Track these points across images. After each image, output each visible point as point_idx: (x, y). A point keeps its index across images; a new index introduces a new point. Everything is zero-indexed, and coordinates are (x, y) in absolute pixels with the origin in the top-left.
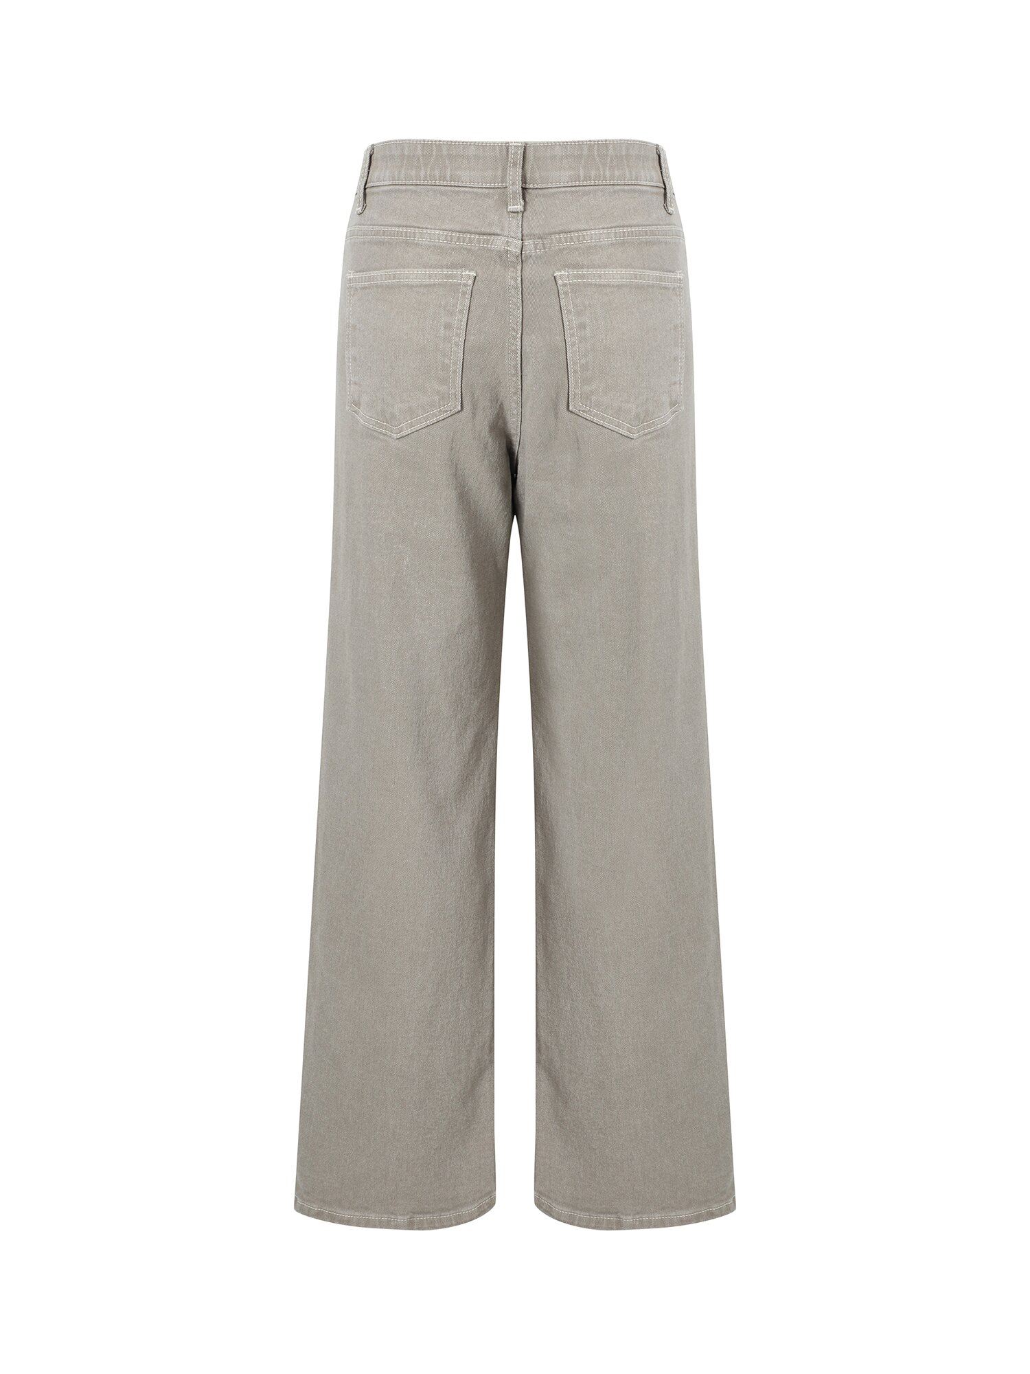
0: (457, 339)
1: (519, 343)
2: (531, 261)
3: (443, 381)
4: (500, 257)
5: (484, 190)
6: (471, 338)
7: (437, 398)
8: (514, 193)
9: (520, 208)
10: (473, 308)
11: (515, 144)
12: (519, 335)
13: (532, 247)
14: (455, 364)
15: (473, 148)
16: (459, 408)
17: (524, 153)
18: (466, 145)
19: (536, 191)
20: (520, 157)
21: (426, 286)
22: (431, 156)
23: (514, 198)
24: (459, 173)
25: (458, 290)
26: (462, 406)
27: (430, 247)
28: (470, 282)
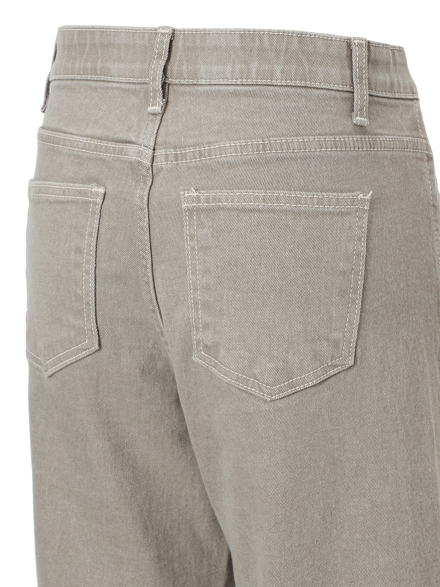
0: (87, 266)
1: (150, 275)
2: (161, 175)
3: (79, 313)
4: (133, 169)
5: (131, 86)
6: (102, 265)
7: (73, 333)
8: (155, 91)
9: (157, 109)
10: (102, 230)
11: (162, 31)
12: (149, 266)
13: (163, 159)
14: (87, 294)
15: (123, 35)
16: (97, 347)
17: (171, 41)
18: (116, 31)
19: (182, 88)
20: (166, 47)
21: (62, 202)
22: (85, 45)
23: (154, 97)
24: (108, 65)
25: (88, 208)
26: (100, 344)
27: (70, 156)
28: (99, 200)
